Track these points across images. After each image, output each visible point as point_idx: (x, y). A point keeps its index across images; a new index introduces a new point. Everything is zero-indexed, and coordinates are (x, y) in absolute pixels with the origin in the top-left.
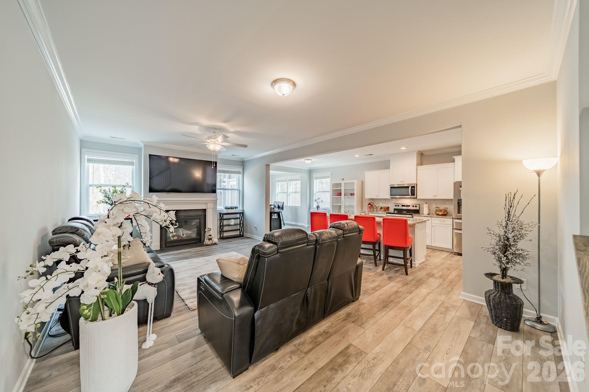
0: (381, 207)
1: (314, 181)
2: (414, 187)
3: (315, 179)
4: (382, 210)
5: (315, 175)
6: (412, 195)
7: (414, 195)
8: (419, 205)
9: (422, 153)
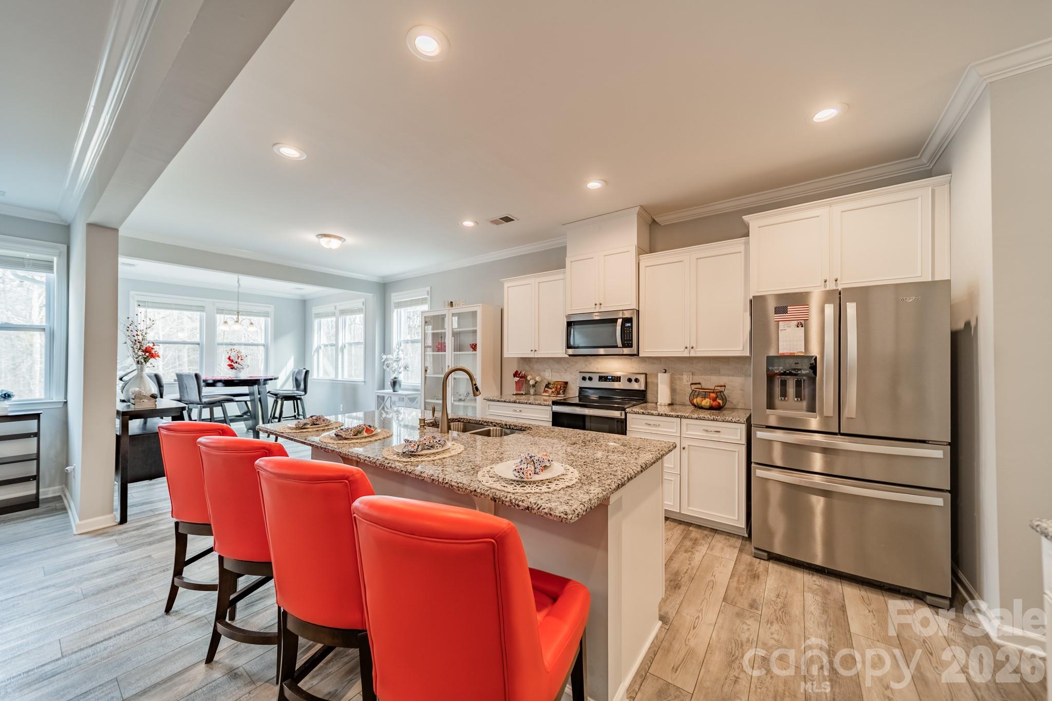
0: (549, 384)
1: (393, 312)
2: (630, 320)
3: (395, 307)
4: (550, 391)
5: (395, 297)
6: (624, 346)
7: (631, 346)
8: (646, 374)
9: (654, 221)
